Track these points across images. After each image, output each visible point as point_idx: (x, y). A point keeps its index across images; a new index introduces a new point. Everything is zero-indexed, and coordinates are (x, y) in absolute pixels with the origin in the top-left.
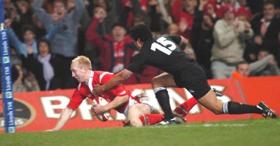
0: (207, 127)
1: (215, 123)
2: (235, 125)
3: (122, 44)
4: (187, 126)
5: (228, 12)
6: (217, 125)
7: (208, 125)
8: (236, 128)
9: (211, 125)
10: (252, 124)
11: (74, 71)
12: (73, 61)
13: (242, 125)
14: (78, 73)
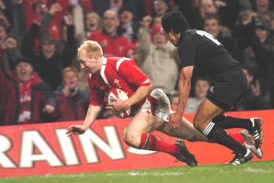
0: (133, 176)
1: (143, 171)
2: (168, 174)
3: (28, 85)
4: (108, 175)
5: (158, 33)
6: (145, 173)
7: (134, 174)
8: (169, 177)
9: (138, 174)
10: (189, 172)
11: (83, 62)
12: (79, 49)
13: (176, 174)
14: (88, 64)
